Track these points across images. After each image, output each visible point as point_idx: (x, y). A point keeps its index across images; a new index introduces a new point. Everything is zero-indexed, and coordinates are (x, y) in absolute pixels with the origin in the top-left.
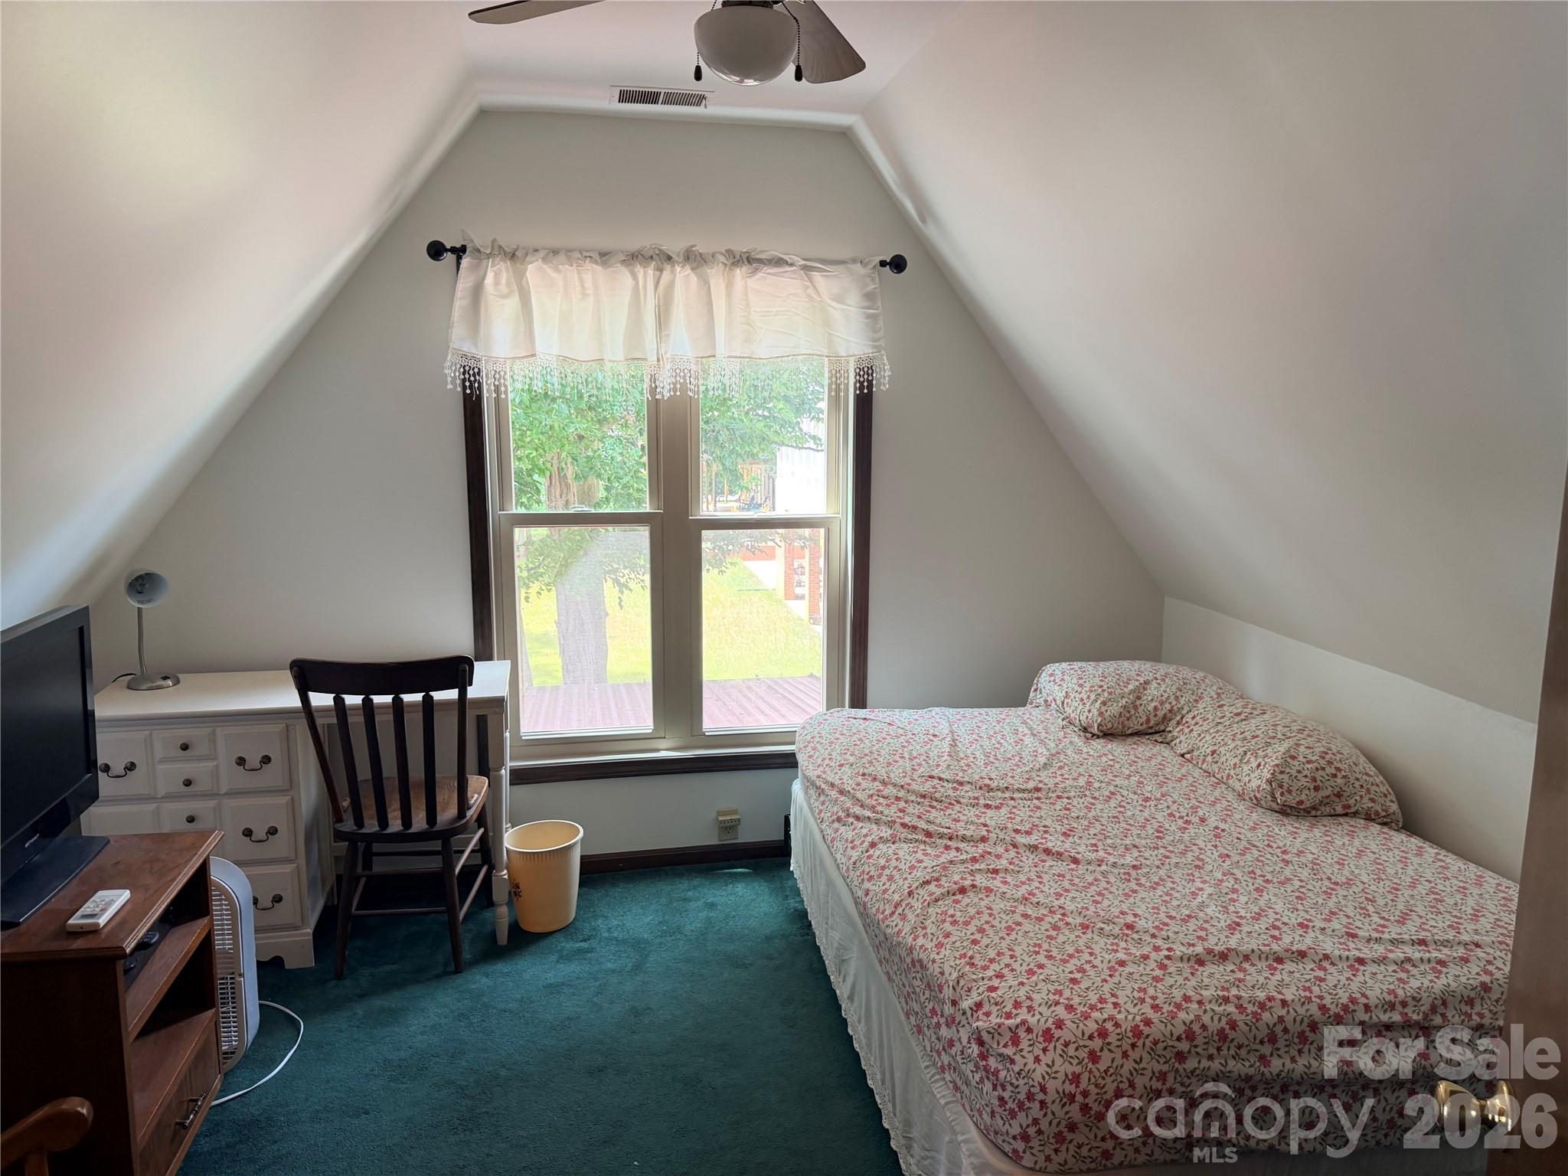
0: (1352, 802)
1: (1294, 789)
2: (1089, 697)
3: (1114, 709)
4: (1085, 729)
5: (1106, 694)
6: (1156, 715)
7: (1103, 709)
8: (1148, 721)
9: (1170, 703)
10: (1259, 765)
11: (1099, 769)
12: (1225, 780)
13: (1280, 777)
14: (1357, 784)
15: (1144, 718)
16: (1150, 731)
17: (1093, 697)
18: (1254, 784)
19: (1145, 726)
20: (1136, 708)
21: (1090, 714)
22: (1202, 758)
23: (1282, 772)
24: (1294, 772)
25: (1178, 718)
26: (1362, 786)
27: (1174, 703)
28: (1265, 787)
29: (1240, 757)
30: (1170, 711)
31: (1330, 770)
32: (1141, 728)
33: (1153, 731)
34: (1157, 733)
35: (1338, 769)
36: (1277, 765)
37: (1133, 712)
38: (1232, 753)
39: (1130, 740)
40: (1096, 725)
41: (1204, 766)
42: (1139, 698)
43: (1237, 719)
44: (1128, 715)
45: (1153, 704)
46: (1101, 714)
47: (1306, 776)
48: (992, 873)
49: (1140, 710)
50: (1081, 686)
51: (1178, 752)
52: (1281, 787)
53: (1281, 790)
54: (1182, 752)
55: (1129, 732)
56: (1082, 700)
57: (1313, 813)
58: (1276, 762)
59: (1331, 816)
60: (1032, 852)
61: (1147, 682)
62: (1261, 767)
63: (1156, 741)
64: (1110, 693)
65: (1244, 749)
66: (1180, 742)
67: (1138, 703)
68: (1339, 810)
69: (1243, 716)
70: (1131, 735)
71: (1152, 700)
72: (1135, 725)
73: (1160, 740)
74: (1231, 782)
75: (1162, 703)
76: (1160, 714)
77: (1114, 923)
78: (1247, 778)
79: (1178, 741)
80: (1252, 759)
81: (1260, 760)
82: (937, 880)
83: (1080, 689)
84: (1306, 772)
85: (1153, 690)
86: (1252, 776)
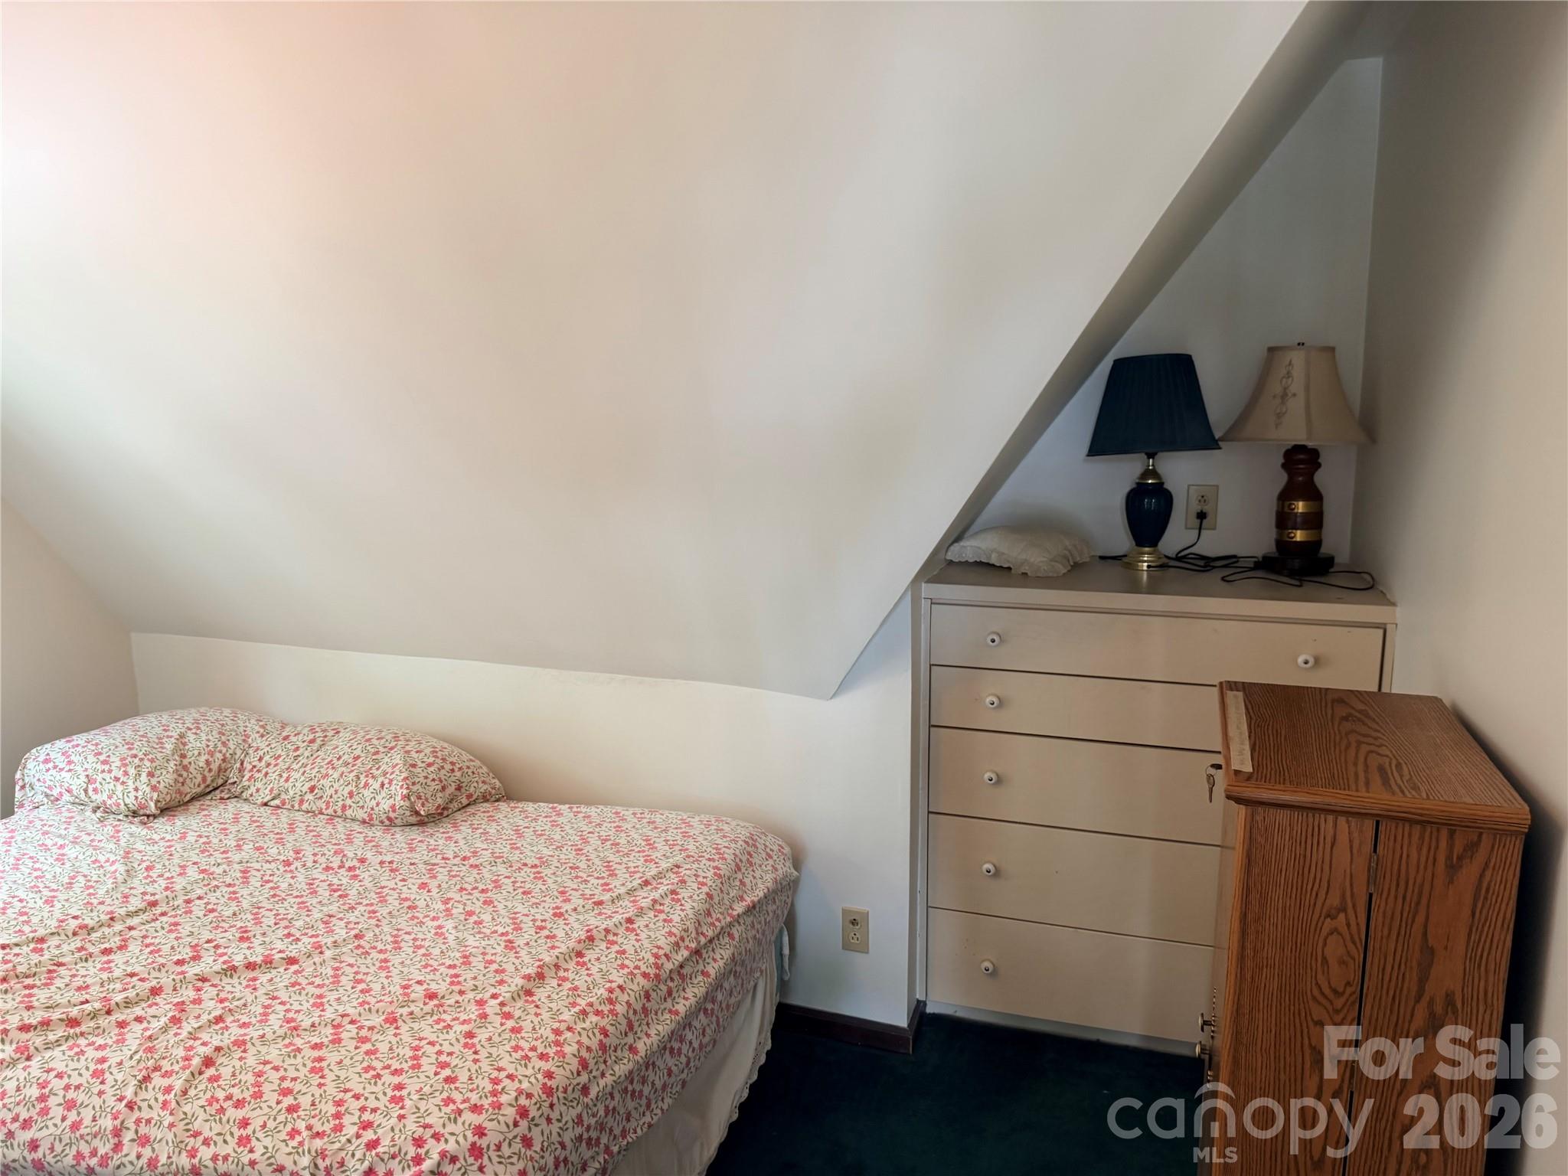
0: (472, 789)
1: (428, 796)
2: (126, 773)
3: (166, 778)
4: (134, 812)
5: (148, 764)
6: (210, 770)
7: (154, 781)
8: (204, 779)
9: (220, 752)
10: (382, 785)
11: (197, 851)
12: (339, 813)
13: (415, 788)
14: (470, 771)
15: (199, 778)
16: (208, 790)
17: (132, 771)
18: (386, 805)
19: (203, 786)
20: (185, 768)
21: (138, 791)
22: (298, 798)
23: (414, 784)
24: (422, 780)
25: (238, 765)
26: (473, 773)
27: (224, 750)
28: (402, 803)
29: (354, 784)
30: (224, 760)
31: (448, 767)
32: (198, 790)
33: (211, 788)
34: (215, 789)
35: (452, 763)
36: (406, 778)
37: (185, 774)
38: (342, 781)
39: (194, 807)
40: (152, 805)
41: (305, 806)
42: (183, 756)
43: (315, 746)
44: (181, 780)
45: (203, 758)
46: (154, 788)
47: (434, 780)
48: (216, 1023)
49: (192, 769)
50: (105, 762)
51: (259, 802)
52: (419, 798)
53: (421, 801)
54: (265, 800)
55: (188, 798)
56: (117, 779)
57: (446, 813)
58: (404, 775)
59: (459, 810)
60: (231, 976)
61: (182, 736)
62: (387, 786)
63: (222, 799)
64: (152, 761)
65: (354, 774)
66: (258, 790)
67: (185, 762)
68: (465, 801)
69: (319, 742)
70: (193, 799)
71: (199, 754)
72: (191, 789)
73: (226, 796)
74: (349, 813)
75: (211, 753)
76: (215, 767)
78: (374, 803)
79: (253, 789)
80: (371, 781)
81: (380, 780)
82: (157, 1069)
83: (106, 767)
84: (431, 777)
85: (194, 743)
86: (379, 798)
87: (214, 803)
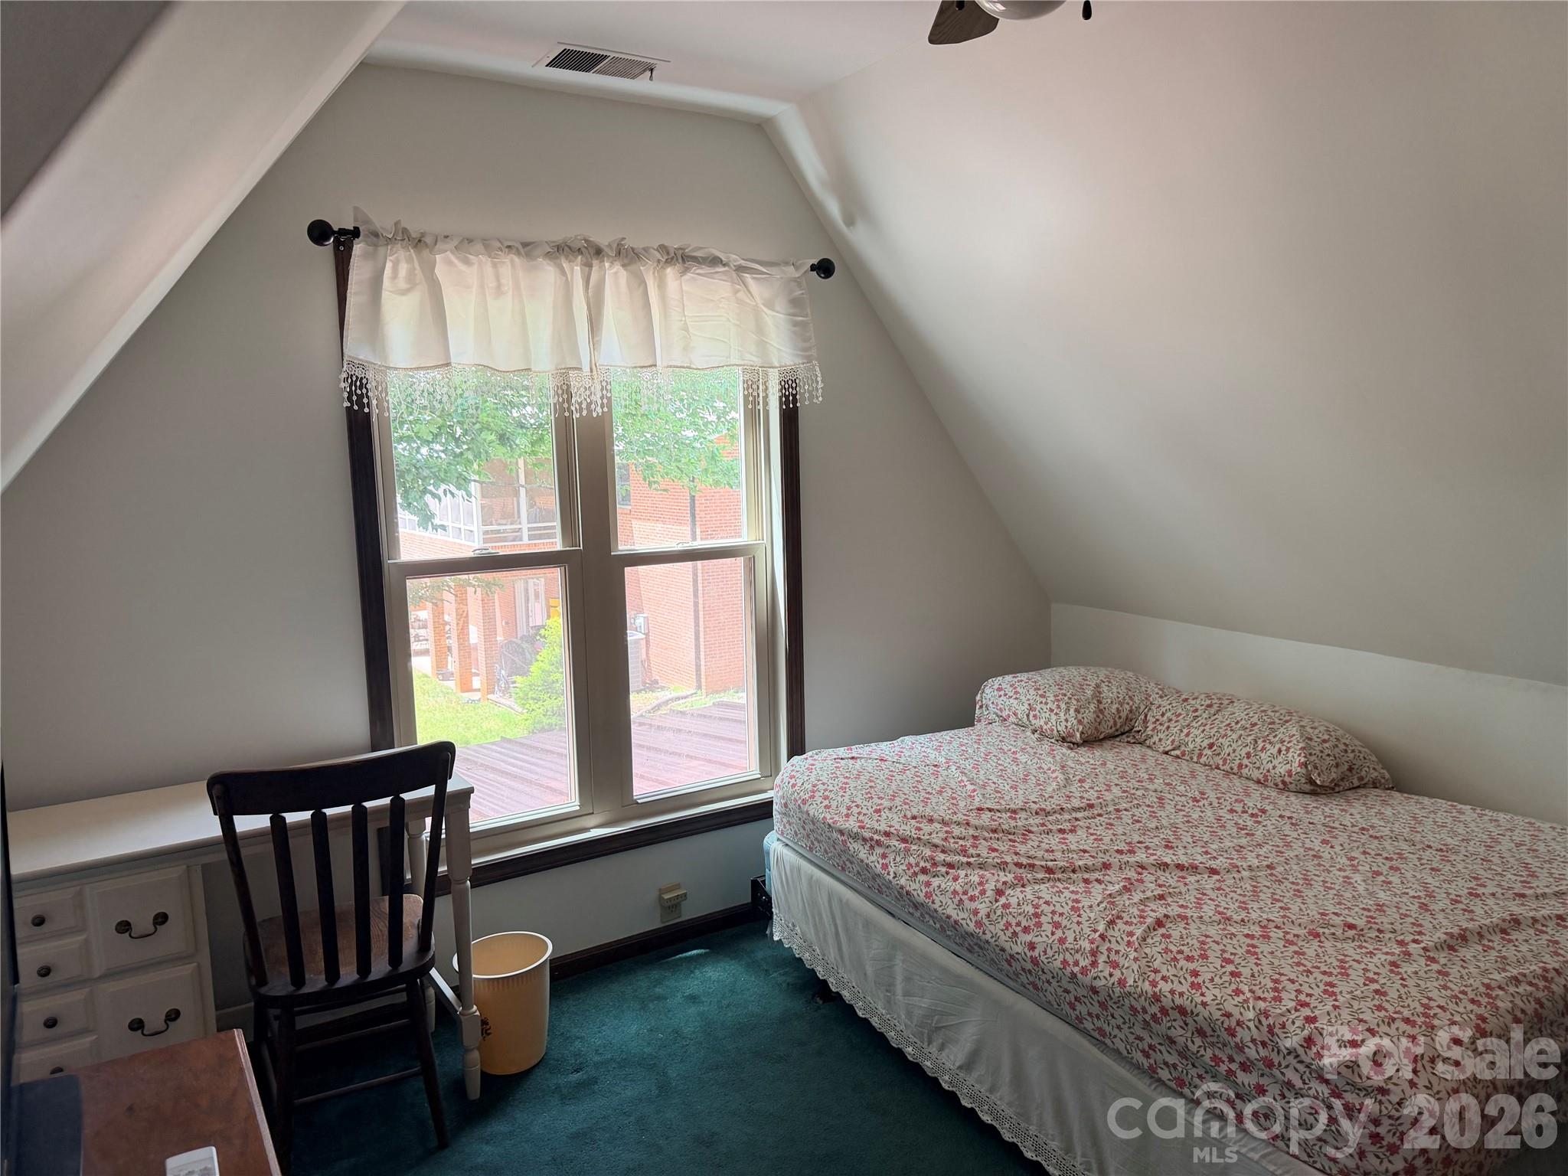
0: (1363, 773)
1: (1324, 769)
2: (1059, 707)
3: (1089, 715)
4: (1063, 738)
5: (1075, 702)
6: (1120, 717)
7: (1080, 716)
8: (1115, 723)
9: (1128, 704)
10: (1280, 751)
12: (1236, 770)
13: (1312, 758)
14: (1362, 756)
15: (1111, 723)
16: (1117, 733)
17: (1063, 706)
18: (1282, 769)
19: (1114, 729)
20: (1101, 711)
21: (1065, 721)
22: (1197, 752)
23: (1310, 754)
24: (1318, 753)
25: (1143, 717)
26: (1365, 758)
27: (1131, 703)
28: (1299, 769)
29: (1252, 746)
30: (1131, 711)
31: (1342, 747)
32: (1110, 731)
33: (1119, 733)
34: (1123, 734)
35: (1346, 745)
36: (1302, 749)
37: (1101, 717)
38: (1240, 742)
39: (1108, 744)
40: (1078, 735)
41: (1203, 760)
42: (1100, 702)
43: (1212, 711)
44: (1098, 720)
45: (1115, 706)
46: (1080, 722)
47: (1328, 755)
48: (1160, 899)
49: (1106, 713)
50: (1042, 696)
51: (1161, 750)
52: (1316, 768)
53: (1317, 771)
54: (1167, 749)
55: (1102, 737)
56: (1052, 710)
57: (1337, 789)
58: (1301, 745)
59: (1350, 789)
60: (1164, 871)
61: (1098, 686)
62: (1284, 752)
63: (1128, 742)
64: (1078, 700)
65: (1252, 737)
66: (1160, 740)
67: (1101, 707)
68: (1356, 783)
69: (1215, 707)
70: (1105, 739)
71: (1112, 702)
72: (1106, 729)
73: (1132, 741)
74: (1245, 771)
75: (1121, 704)
76: (1124, 715)
77: (1333, 926)
78: (1270, 766)
79: (1156, 739)
80: (1268, 746)
81: (1278, 746)
82: (1120, 917)
83: (1044, 700)
84: (1327, 752)
85: (1108, 694)
86: (1276, 762)
87: (1122, 744)
